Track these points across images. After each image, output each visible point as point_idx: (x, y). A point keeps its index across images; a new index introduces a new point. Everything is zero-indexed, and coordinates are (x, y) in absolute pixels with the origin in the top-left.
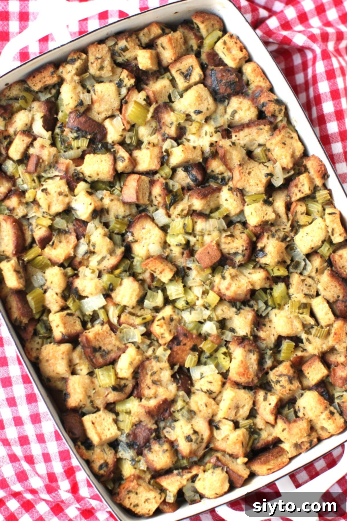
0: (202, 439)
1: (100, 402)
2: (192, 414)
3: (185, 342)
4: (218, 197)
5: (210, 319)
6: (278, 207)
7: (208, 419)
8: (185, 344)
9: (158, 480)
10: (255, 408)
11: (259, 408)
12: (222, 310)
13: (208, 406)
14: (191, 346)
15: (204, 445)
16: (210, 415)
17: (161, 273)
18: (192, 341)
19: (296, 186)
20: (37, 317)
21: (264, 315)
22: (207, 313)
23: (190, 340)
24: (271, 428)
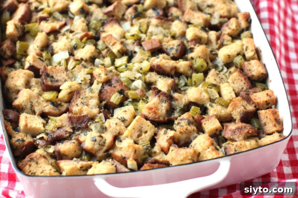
0: (104, 143)
1: (37, 109)
2: (104, 129)
3: (115, 85)
4: (170, 25)
5: (140, 78)
6: (211, 35)
7: (115, 134)
8: (115, 87)
9: (58, 161)
10: (156, 137)
11: (158, 139)
12: (151, 75)
13: (117, 125)
14: (119, 89)
15: (105, 148)
16: (117, 132)
17: (113, 45)
18: (121, 86)
19: (227, 26)
20: (18, 56)
21: (182, 89)
22: (139, 75)
23: (119, 85)
24: (164, 155)
